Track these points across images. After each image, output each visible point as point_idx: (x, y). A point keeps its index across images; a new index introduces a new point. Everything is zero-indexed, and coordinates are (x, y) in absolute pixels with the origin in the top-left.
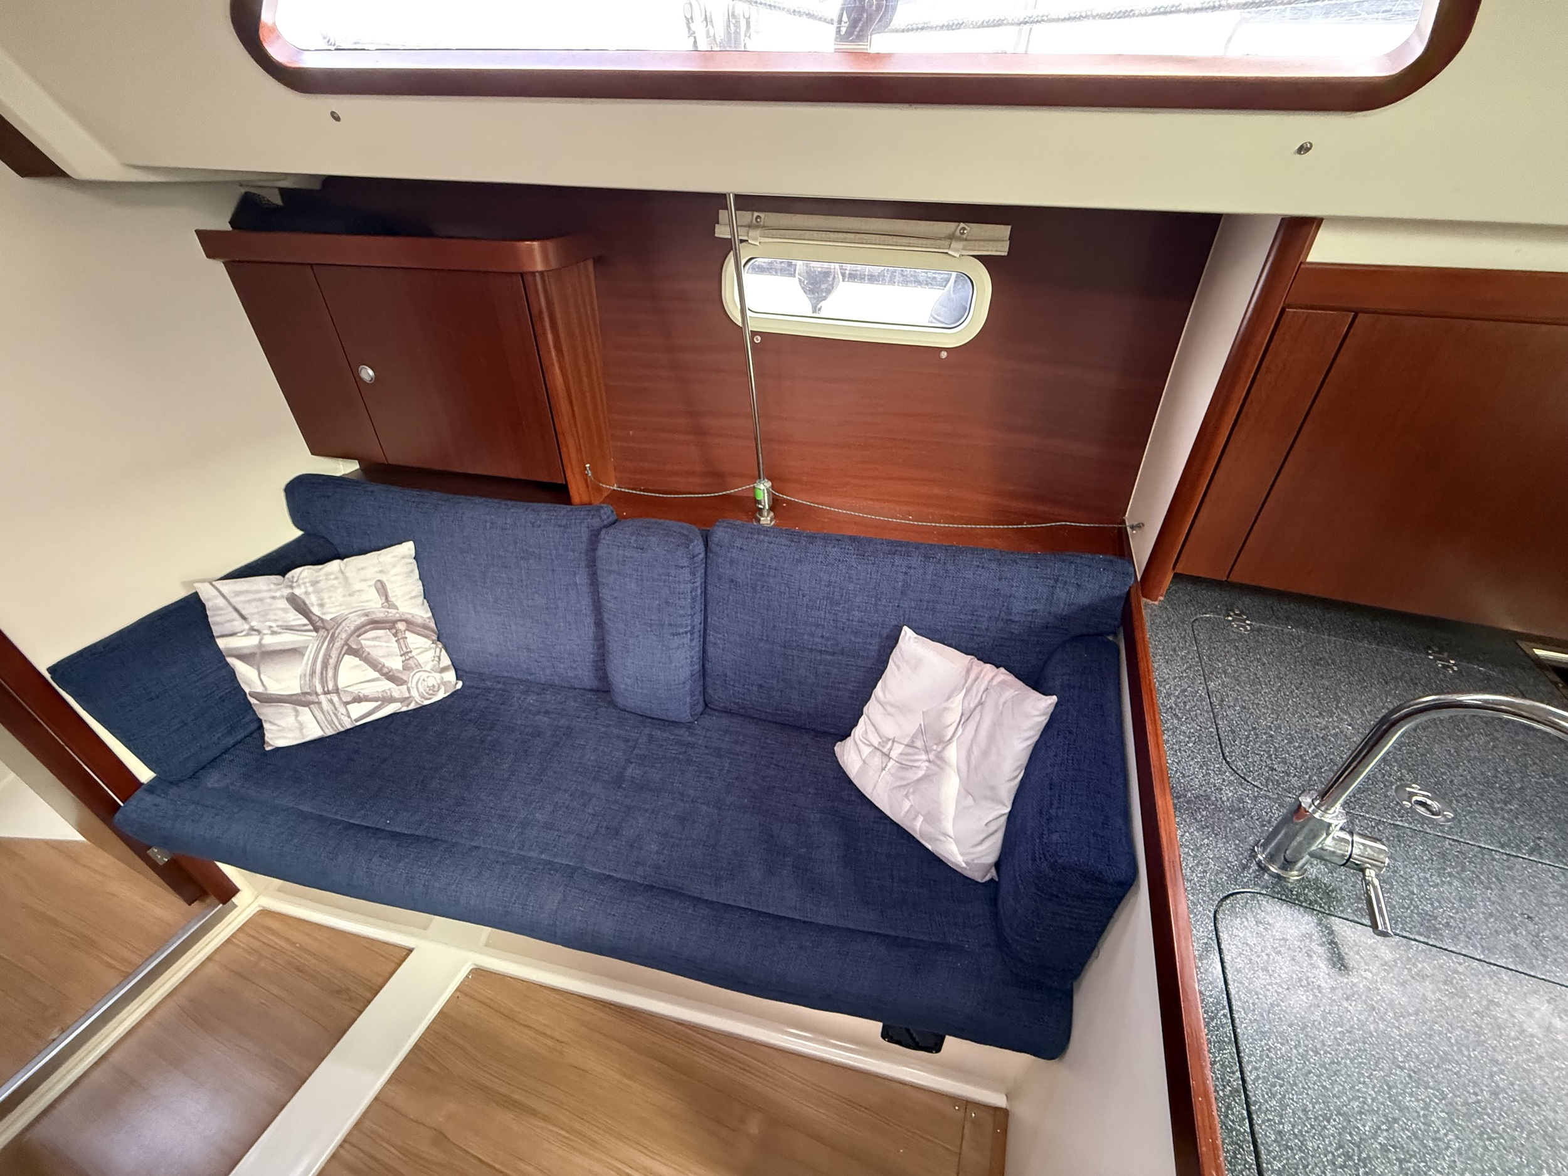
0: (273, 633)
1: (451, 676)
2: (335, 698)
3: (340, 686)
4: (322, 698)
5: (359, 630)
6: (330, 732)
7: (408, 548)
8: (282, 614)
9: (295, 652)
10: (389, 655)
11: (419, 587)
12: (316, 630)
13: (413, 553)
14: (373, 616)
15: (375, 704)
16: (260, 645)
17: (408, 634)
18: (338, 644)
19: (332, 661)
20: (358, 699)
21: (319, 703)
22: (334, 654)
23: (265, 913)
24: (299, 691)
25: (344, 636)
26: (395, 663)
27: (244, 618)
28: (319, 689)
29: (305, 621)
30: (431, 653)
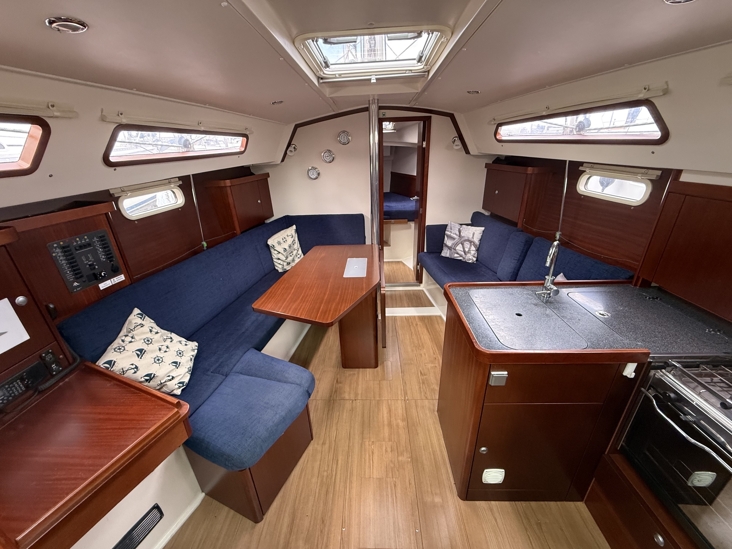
0: (453, 234)
1: (475, 259)
2: (454, 251)
3: (456, 249)
4: (453, 250)
5: (465, 240)
6: (450, 257)
7: (483, 228)
8: (456, 231)
9: (454, 239)
10: (467, 248)
11: (480, 237)
12: (459, 237)
13: (483, 230)
14: (469, 239)
15: (459, 256)
16: (450, 235)
17: (472, 246)
18: (461, 241)
19: (458, 244)
20: (457, 253)
21: (451, 250)
22: (459, 243)
23: (423, 291)
24: (450, 246)
25: (462, 240)
26: (467, 250)
27: (451, 229)
28: (453, 248)
29: (459, 234)
30: (474, 252)
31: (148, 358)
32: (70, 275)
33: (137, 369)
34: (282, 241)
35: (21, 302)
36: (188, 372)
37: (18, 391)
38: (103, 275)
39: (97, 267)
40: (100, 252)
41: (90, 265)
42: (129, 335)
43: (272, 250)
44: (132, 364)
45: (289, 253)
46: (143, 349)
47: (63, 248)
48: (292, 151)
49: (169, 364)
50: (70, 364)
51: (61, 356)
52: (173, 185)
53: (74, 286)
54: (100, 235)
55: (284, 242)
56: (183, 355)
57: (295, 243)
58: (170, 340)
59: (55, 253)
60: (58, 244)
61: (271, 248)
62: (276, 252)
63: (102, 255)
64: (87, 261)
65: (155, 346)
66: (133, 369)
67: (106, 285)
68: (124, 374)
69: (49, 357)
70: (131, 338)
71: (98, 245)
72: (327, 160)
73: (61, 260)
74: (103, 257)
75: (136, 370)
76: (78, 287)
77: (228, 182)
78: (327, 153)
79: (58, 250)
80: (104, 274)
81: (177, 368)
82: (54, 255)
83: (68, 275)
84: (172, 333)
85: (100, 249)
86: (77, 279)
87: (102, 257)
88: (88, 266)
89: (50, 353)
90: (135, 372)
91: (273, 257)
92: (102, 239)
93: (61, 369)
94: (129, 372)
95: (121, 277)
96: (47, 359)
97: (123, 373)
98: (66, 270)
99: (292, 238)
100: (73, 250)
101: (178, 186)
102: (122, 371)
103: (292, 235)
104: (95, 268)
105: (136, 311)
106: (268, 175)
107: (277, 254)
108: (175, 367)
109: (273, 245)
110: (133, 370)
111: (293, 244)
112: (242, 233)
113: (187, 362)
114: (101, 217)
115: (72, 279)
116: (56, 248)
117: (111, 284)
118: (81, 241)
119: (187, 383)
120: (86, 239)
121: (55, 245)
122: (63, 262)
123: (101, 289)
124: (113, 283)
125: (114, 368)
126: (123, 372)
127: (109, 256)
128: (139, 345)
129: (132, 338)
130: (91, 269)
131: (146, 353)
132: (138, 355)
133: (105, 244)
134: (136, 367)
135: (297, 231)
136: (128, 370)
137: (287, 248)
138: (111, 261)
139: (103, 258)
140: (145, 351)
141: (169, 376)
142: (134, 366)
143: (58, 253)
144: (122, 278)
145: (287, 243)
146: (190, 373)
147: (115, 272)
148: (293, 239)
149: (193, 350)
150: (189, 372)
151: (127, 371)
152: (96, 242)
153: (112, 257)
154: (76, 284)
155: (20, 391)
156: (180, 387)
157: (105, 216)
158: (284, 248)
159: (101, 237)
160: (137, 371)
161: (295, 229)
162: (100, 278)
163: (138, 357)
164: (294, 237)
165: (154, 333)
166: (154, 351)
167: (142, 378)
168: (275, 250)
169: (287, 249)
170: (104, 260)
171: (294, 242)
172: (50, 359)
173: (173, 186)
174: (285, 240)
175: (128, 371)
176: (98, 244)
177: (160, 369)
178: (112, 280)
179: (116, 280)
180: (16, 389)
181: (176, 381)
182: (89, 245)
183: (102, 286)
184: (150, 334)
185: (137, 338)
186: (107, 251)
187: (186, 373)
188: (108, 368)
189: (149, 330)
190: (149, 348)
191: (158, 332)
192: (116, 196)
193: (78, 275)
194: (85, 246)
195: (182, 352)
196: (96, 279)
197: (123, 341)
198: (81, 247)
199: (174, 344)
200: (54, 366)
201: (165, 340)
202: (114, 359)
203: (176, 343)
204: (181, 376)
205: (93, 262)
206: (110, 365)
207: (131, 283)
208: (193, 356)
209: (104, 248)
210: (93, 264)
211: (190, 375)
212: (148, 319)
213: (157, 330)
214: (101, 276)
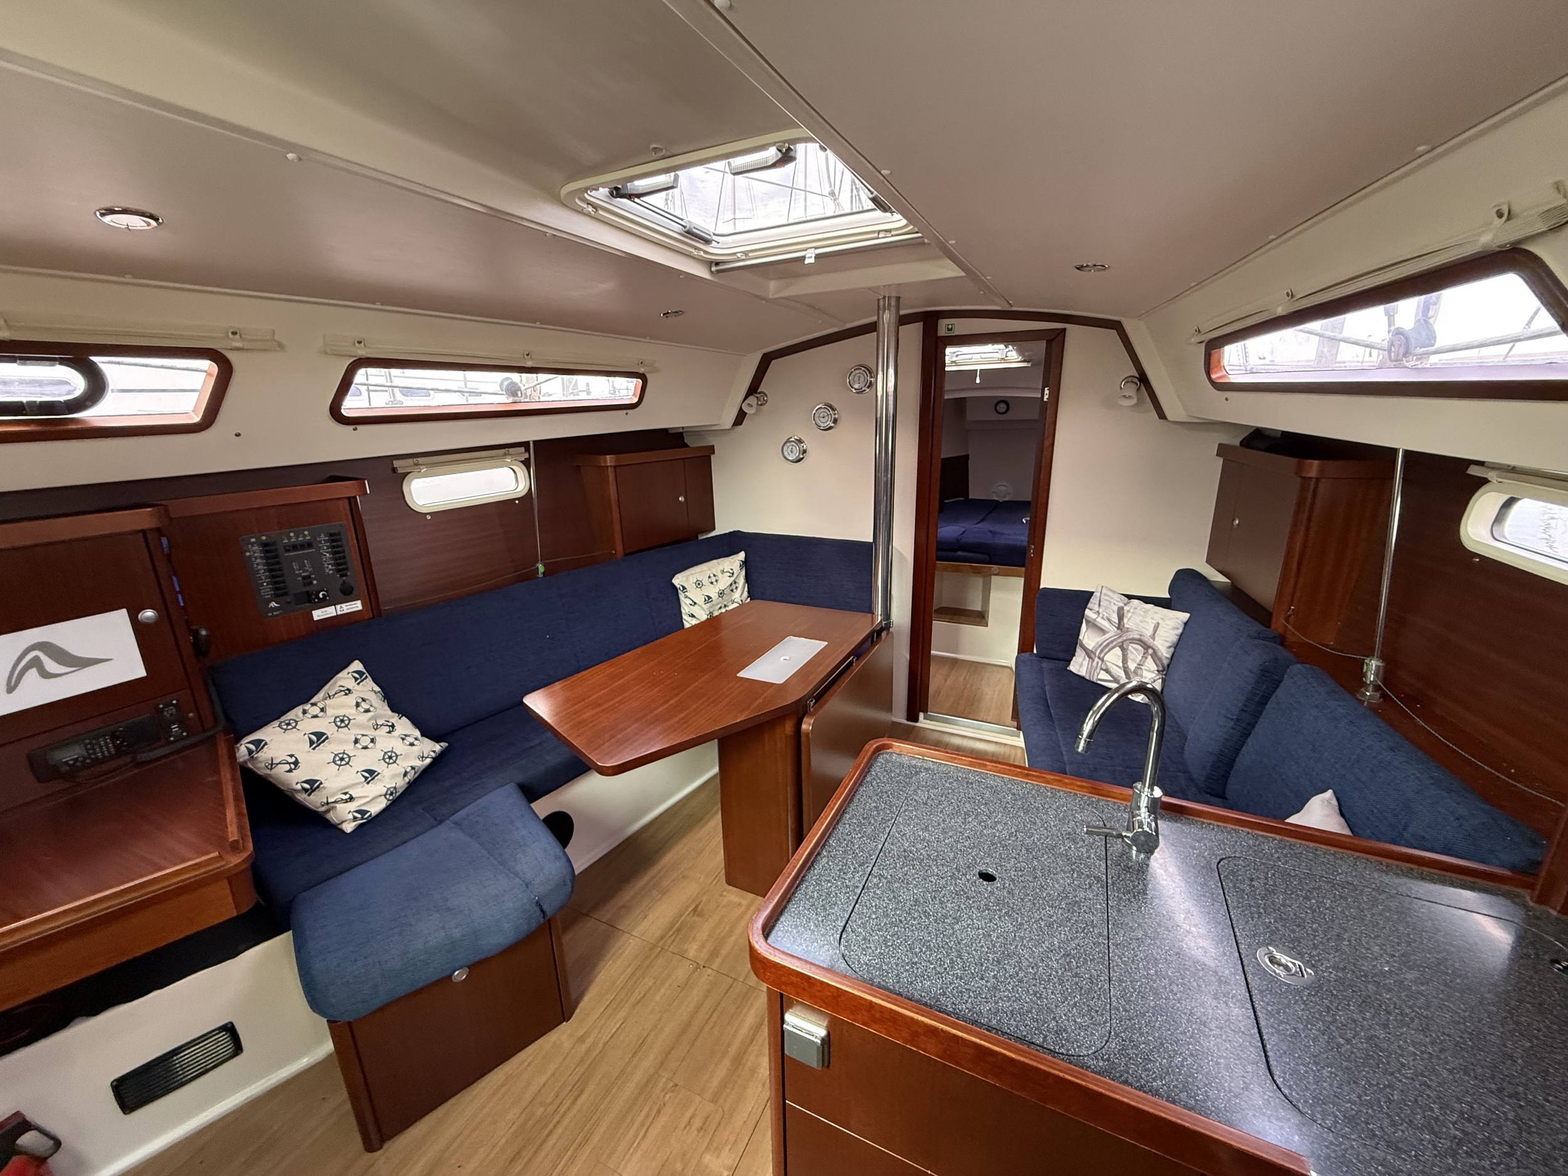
0: (1103, 618)
2: (1100, 663)
3: (1105, 659)
4: (1096, 659)
5: (1133, 641)
6: (1087, 678)
7: (1185, 616)
8: (1111, 613)
9: (1103, 631)
10: (1133, 660)
11: (1175, 639)
12: (1118, 628)
13: (1185, 620)
14: (1142, 638)
15: (1111, 679)
16: (1095, 620)
17: (1149, 657)
18: (1120, 640)
19: (1111, 645)
20: (1107, 671)
21: (1093, 660)
22: (1114, 643)
24: (1091, 649)
25: (1125, 638)
26: (1132, 666)
27: (1099, 605)
28: (1097, 654)
29: (1117, 622)
30: (1153, 675)
31: (326, 752)
32: (267, 588)
33: (296, 767)
34: (706, 581)
35: (148, 618)
36: (385, 795)
37: (103, 753)
38: (321, 596)
39: (315, 582)
40: (326, 558)
41: (304, 578)
42: (319, 704)
43: (682, 596)
44: (291, 756)
45: (719, 606)
46: (325, 734)
47: (265, 545)
48: (752, 406)
49: (357, 772)
50: (204, 731)
51: (191, 715)
53: (270, 606)
54: (332, 532)
55: (712, 583)
56: (394, 761)
57: (736, 588)
58: (387, 729)
59: (250, 552)
60: (258, 539)
61: (679, 591)
62: (689, 602)
63: (328, 564)
64: (300, 570)
65: (349, 734)
66: (289, 763)
67: (325, 613)
68: (271, 769)
69: (170, 712)
70: (319, 710)
71: (325, 548)
72: (821, 424)
73: (258, 564)
74: (330, 566)
75: (293, 766)
76: (276, 609)
77: (610, 460)
78: (822, 410)
79: (256, 548)
80: (323, 595)
81: (368, 783)
82: (248, 554)
83: (264, 589)
84: (404, 718)
85: (328, 555)
86: (276, 597)
87: (327, 567)
88: (300, 579)
89: (173, 705)
90: (290, 771)
91: (682, 609)
92: (334, 539)
93: (185, 734)
94: (282, 767)
95: (356, 604)
96: (165, 713)
97: (270, 767)
98: (262, 580)
99: (730, 577)
100: (281, 550)
101: (521, 461)
102: (270, 762)
103: (731, 572)
104: (311, 583)
105: (357, 665)
106: (711, 449)
107: (691, 605)
108: (364, 779)
109: (683, 586)
110: (288, 765)
111: (732, 591)
112: (626, 555)
113: (394, 776)
114: (341, 503)
115: (270, 596)
116: (253, 544)
117: (335, 614)
118: (297, 538)
119: (373, 815)
120: (306, 536)
121: (253, 540)
122: (260, 567)
123: (316, 618)
124: (339, 613)
125: (259, 754)
126: (272, 764)
127: (341, 567)
128: (320, 725)
129: (322, 710)
130: (305, 584)
131: (327, 741)
132: (312, 742)
133: (337, 546)
134: (296, 763)
135: (745, 564)
136: (280, 763)
137: (714, 595)
138: (342, 576)
139: (329, 569)
140: (327, 738)
141: (345, 794)
142: (293, 760)
143: (255, 553)
144: (357, 606)
145: (717, 587)
146: (391, 798)
147: (347, 594)
148: (732, 579)
149: (423, 757)
150: (388, 796)
151: (277, 764)
152: (323, 542)
153: (346, 569)
154: (273, 604)
155: (107, 755)
156: (355, 819)
157: (347, 501)
158: (707, 596)
159: (331, 535)
160: (295, 769)
161: (743, 560)
162: (317, 600)
163: (310, 746)
164: (735, 576)
165: (362, 710)
166: (346, 742)
167: (299, 785)
168: (686, 597)
169: (714, 599)
170: (331, 572)
171: (734, 587)
172: (172, 715)
173: (511, 460)
174: (713, 579)
175: (280, 765)
176: (326, 546)
177: (337, 775)
178: (338, 607)
179: (345, 608)
180: (101, 747)
181: (353, 806)
182: (309, 545)
183: (318, 614)
184: (353, 711)
185: (329, 711)
186: (340, 558)
187: (381, 796)
188: (250, 752)
189: (355, 703)
190: (336, 735)
191: (372, 709)
192: (400, 471)
193: (280, 591)
194: (302, 546)
195: (397, 756)
196: (310, 602)
197: (305, 712)
198: (295, 547)
199: (390, 737)
200: (175, 728)
201: (376, 727)
202: (267, 740)
203: (394, 737)
204: (368, 799)
205: (311, 573)
206: (257, 748)
207: (372, 616)
208: (413, 768)
209: (335, 553)
210: (309, 577)
211: (389, 802)
212: (369, 683)
213: (371, 706)
214: (319, 598)
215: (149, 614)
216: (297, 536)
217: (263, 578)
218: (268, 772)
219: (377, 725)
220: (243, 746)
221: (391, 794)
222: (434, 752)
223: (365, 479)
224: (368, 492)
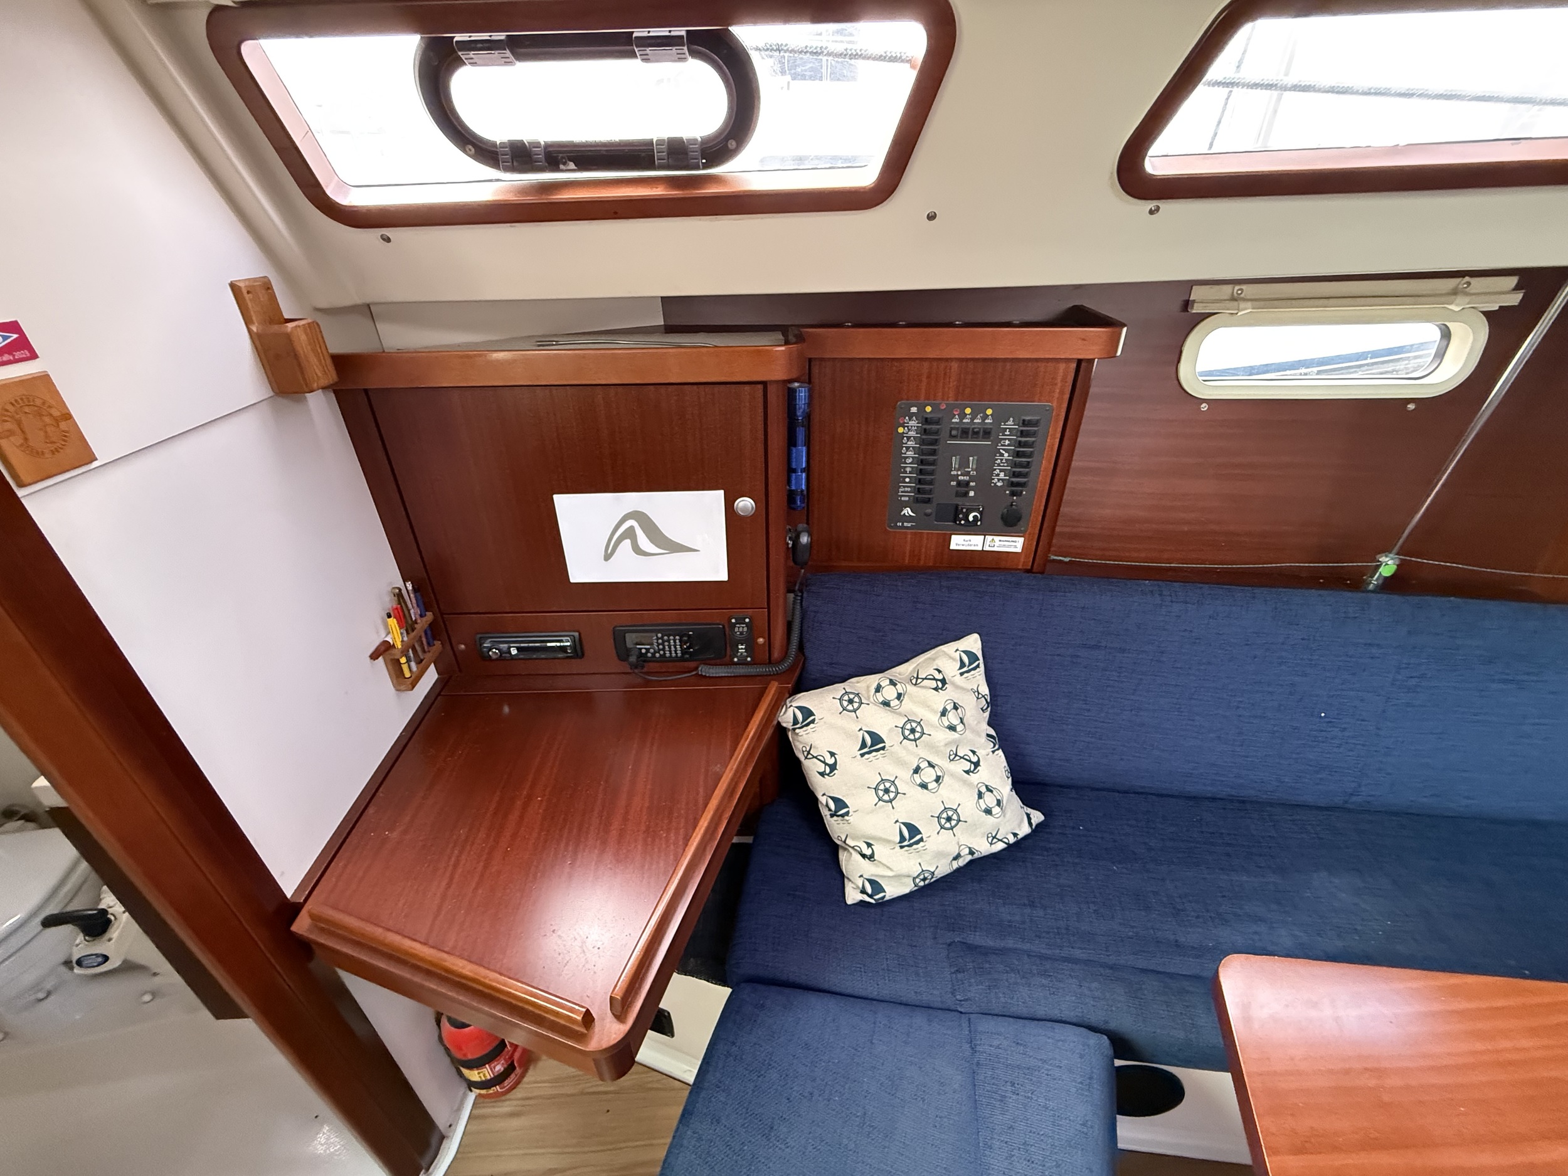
31: (879, 765)
32: (908, 487)
33: (831, 772)
35: (745, 509)
36: (914, 879)
37: (671, 653)
38: (971, 518)
39: (972, 494)
40: (1002, 460)
41: (959, 484)
42: (899, 686)
44: (832, 754)
46: (884, 740)
47: (927, 421)
49: (897, 821)
50: (770, 662)
51: (762, 640)
52: (1457, 305)
53: (902, 513)
54: (1028, 418)
56: (952, 828)
58: (967, 766)
59: (904, 427)
60: (921, 409)
63: (1001, 471)
64: (958, 469)
65: (912, 754)
66: (826, 764)
67: (969, 542)
68: (806, 758)
69: (741, 629)
70: (895, 695)
71: (1007, 442)
73: (908, 448)
74: (1002, 475)
75: (828, 770)
76: (909, 519)
79: (913, 423)
80: (975, 517)
81: (902, 847)
83: (904, 487)
84: (1000, 752)
85: (1006, 455)
86: (915, 503)
87: (998, 475)
88: (954, 483)
89: (746, 623)
90: (822, 774)
92: (1027, 429)
93: (749, 659)
94: (814, 764)
95: (1015, 542)
96: (736, 630)
97: (808, 755)
98: (906, 473)
100: (944, 434)
101: (1484, 313)
102: (808, 749)
104: (966, 494)
105: (973, 643)
108: (898, 839)
110: (823, 765)
113: (939, 855)
114: (1062, 366)
115: (907, 499)
116: (911, 416)
117: (980, 548)
118: (973, 418)
119: (887, 898)
120: (987, 417)
121: (914, 410)
122: (910, 453)
123: (953, 546)
124: (987, 548)
125: (802, 731)
126: (809, 753)
127: (1018, 479)
128: (883, 723)
129: (899, 696)
130: (958, 495)
131: (882, 752)
132: (864, 745)
133: (1026, 444)
134: (833, 767)
136: (816, 757)
138: (1013, 494)
139: (999, 478)
140: (883, 748)
141: (869, 845)
142: (831, 761)
143: (910, 429)
144: (1013, 544)
146: (922, 884)
147: (1009, 524)
149: (994, 838)
150: (917, 880)
151: (814, 757)
152: (1007, 433)
153: (1023, 485)
154: (907, 511)
155: (674, 655)
156: (863, 891)
157: (1075, 365)
159: (1025, 423)
160: (828, 775)
162: (963, 522)
163: (860, 750)
165: (947, 724)
166: (901, 764)
167: (825, 797)
170: (999, 484)
172: (741, 633)
173: (1457, 309)
175: (815, 759)
176: (1009, 440)
177: (872, 812)
178: (989, 538)
179: (997, 543)
180: (670, 648)
181: (869, 869)
182: (987, 433)
183: (959, 542)
184: (935, 718)
185: (907, 705)
186: (1021, 465)
187: (909, 876)
188: (796, 722)
189: (941, 709)
190: (897, 748)
191: (960, 728)
192: (1197, 309)
193: (921, 498)
194: (975, 434)
195: (959, 821)
196: (955, 519)
197: (878, 689)
198: (965, 433)
199: (965, 782)
200: (742, 647)
201: (954, 757)
202: (818, 714)
203: (969, 785)
204: (890, 874)
205: (972, 479)
206: (804, 720)
207: (1029, 568)
208: (971, 853)
209: (1018, 454)
210: (967, 483)
211: (916, 888)
212: (978, 680)
213: (962, 722)
214: (967, 519)
215: (745, 504)
216: (974, 415)
217: (908, 470)
218: (802, 758)
219: (956, 755)
220: (792, 708)
221: (924, 879)
222: (1015, 835)
223: (1124, 325)
224: (1119, 353)
